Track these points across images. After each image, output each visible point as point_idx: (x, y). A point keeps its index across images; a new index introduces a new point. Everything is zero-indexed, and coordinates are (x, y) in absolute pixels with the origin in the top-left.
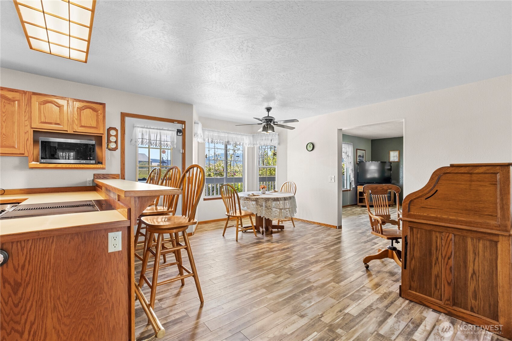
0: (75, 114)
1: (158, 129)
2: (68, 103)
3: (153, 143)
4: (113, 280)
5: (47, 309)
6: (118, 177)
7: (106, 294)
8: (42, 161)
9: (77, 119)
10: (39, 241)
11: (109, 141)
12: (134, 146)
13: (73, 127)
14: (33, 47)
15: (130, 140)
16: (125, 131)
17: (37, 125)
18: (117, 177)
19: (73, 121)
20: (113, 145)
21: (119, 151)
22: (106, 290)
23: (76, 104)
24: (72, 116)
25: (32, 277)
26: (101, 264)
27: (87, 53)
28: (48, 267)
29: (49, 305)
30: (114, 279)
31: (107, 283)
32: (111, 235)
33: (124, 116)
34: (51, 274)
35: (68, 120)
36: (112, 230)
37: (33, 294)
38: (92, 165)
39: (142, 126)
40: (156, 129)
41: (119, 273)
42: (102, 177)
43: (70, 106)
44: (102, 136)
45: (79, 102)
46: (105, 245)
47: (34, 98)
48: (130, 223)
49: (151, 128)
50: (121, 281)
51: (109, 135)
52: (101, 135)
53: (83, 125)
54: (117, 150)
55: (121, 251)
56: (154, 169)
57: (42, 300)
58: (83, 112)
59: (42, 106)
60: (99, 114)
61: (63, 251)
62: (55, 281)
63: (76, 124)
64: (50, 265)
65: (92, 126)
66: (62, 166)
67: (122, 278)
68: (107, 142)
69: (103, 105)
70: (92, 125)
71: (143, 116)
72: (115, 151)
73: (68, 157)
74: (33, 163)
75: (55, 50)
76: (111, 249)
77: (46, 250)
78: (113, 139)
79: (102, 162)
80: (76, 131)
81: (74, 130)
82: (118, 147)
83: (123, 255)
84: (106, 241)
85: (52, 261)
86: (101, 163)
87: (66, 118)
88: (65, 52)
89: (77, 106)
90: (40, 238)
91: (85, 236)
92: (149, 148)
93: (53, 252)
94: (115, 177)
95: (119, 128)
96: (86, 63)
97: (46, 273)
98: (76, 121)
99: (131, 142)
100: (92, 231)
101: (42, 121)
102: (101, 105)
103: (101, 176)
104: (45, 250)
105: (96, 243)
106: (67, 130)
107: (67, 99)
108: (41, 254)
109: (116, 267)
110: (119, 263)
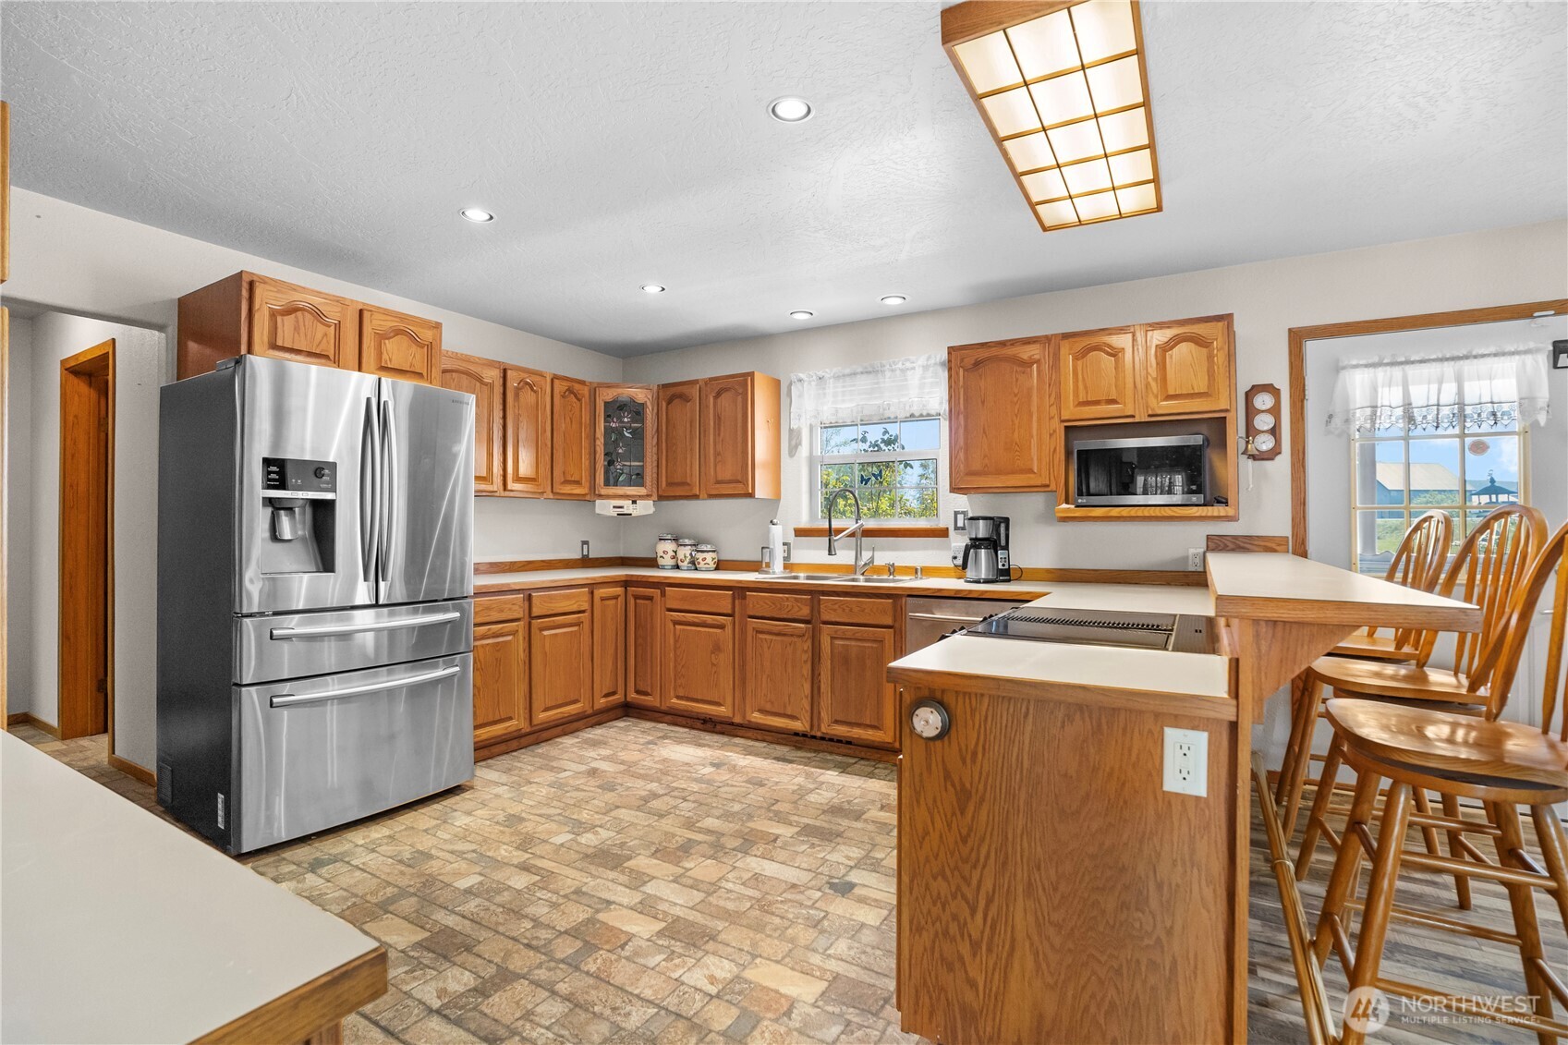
0: (1151, 366)
1: (1447, 359)
2: (1134, 340)
3: (1425, 417)
4: (1177, 885)
5: (1015, 880)
6: (1283, 547)
7: (1154, 918)
8: (1080, 501)
9: (1155, 380)
10: (1002, 703)
11: (1251, 431)
12: (1339, 436)
13: (1147, 403)
14: (1047, 224)
15: (1326, 418)
16: (1304, 391)
17: (1071, 412)
18: (1279, 545)
19: (1147, 385)
20: (1265, 443)
21: (1284, 460)
22: (1154, 904)
23: (1152, 337)
24: (1144, 373)
25: (989, 788)
26: (1140, 818)
27: (1156, 180)
28: (1018, 776)
29: (1019, 872)
30: (1179, 881)
31: (1159, 886)
32: (1172, 735)
33: (1298, 338)
34: (1023, 795)
35: (1135, 387)
36: (1179, 721)
37: (989, 829)
38: (1196, 508)
39: (1370, 361)
40: (1434, 360)
41: (1195, 871)
42: (1231, 546)
43: (1140, 347)
44: (1225, 418)
45: (1161, 328)
46: (1154, 763)
47: (1065, 349)
48: (1235, 710)
49: (1413, 362)
50: (1202, 899)
51: (1251, 411)
52: (1222, 415)
53: (1171, 392)
54: (1278, 458)
55: (1206, 800)
56: (1425, 520)
57: (1006, 854)
58: (1171, 357)
59: (1080, 363)
60: (1215, 351)
61: (1048, 746)
62: (1032, 820)
63: (1153, 393)
64: (1022, 772)
65: (1196, 391)
66: (1120, 512)
67: (1208, 893)
68: (1244, 436)
69: (1227, 319)
70: (1196, 388)
71: (1376, 321)
72: (1272, 459)
73: (1170, 487)
74: (1064, 506)
75: (1088, 208)
76: (1172, 783)
77: (1014, 730)
78: (1263, 422)
79: (1227, 499)
80: (1154, 413)
81: (1150, 412)
82: (1280, 445)
83: (1210, 815)
84: (1159, 751)
85: (1026, 764)
86: (1223, 503)
87: (1131, 380)
88: (1106, 205)
89: (1155, 342)
90: (1003, 697)
91: (1100, 719)
92: (1406, 439)
93: (1027, 742)
94: (1274, 546)
95: (1283, 384)
96: (1161, 210)
97: (1014, 788)
98: (1153, 384)
99: (1327, 425)
100: (1119, 709)
101: (1081, 400)
102: (1219, 321)
103: (1229, 544)
104: (1012, 730)
105: (1130, 750)
106: (1133, 413)
107: (1132, 330)
108: (1005, 737)
109: (1186, 846)
110: (1198, 836)
